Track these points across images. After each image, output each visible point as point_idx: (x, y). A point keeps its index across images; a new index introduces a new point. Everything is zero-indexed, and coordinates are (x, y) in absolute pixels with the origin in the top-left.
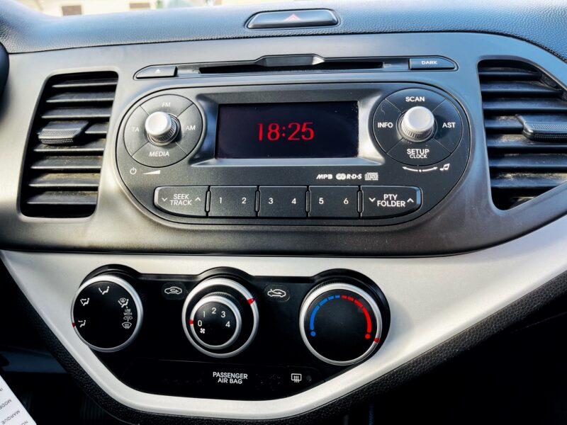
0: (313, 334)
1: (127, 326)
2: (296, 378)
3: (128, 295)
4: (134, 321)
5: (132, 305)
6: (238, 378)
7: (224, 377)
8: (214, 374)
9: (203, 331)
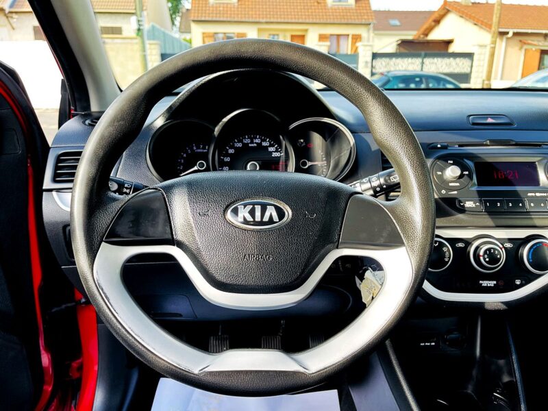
0: (531, 261)
1: (447, 260)
2: (518, 282)
3: (447, 246)
4: (449, 258)
5: (449, 250)
6: (492, 283)
7: (485, 283)
8: (481, 282)
9: (487, 260)
